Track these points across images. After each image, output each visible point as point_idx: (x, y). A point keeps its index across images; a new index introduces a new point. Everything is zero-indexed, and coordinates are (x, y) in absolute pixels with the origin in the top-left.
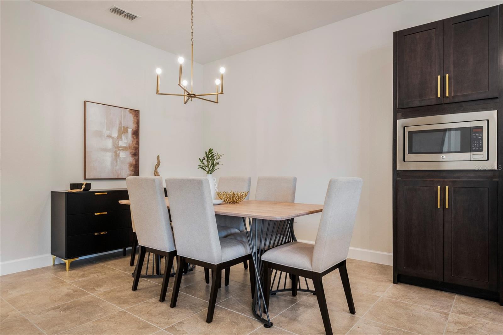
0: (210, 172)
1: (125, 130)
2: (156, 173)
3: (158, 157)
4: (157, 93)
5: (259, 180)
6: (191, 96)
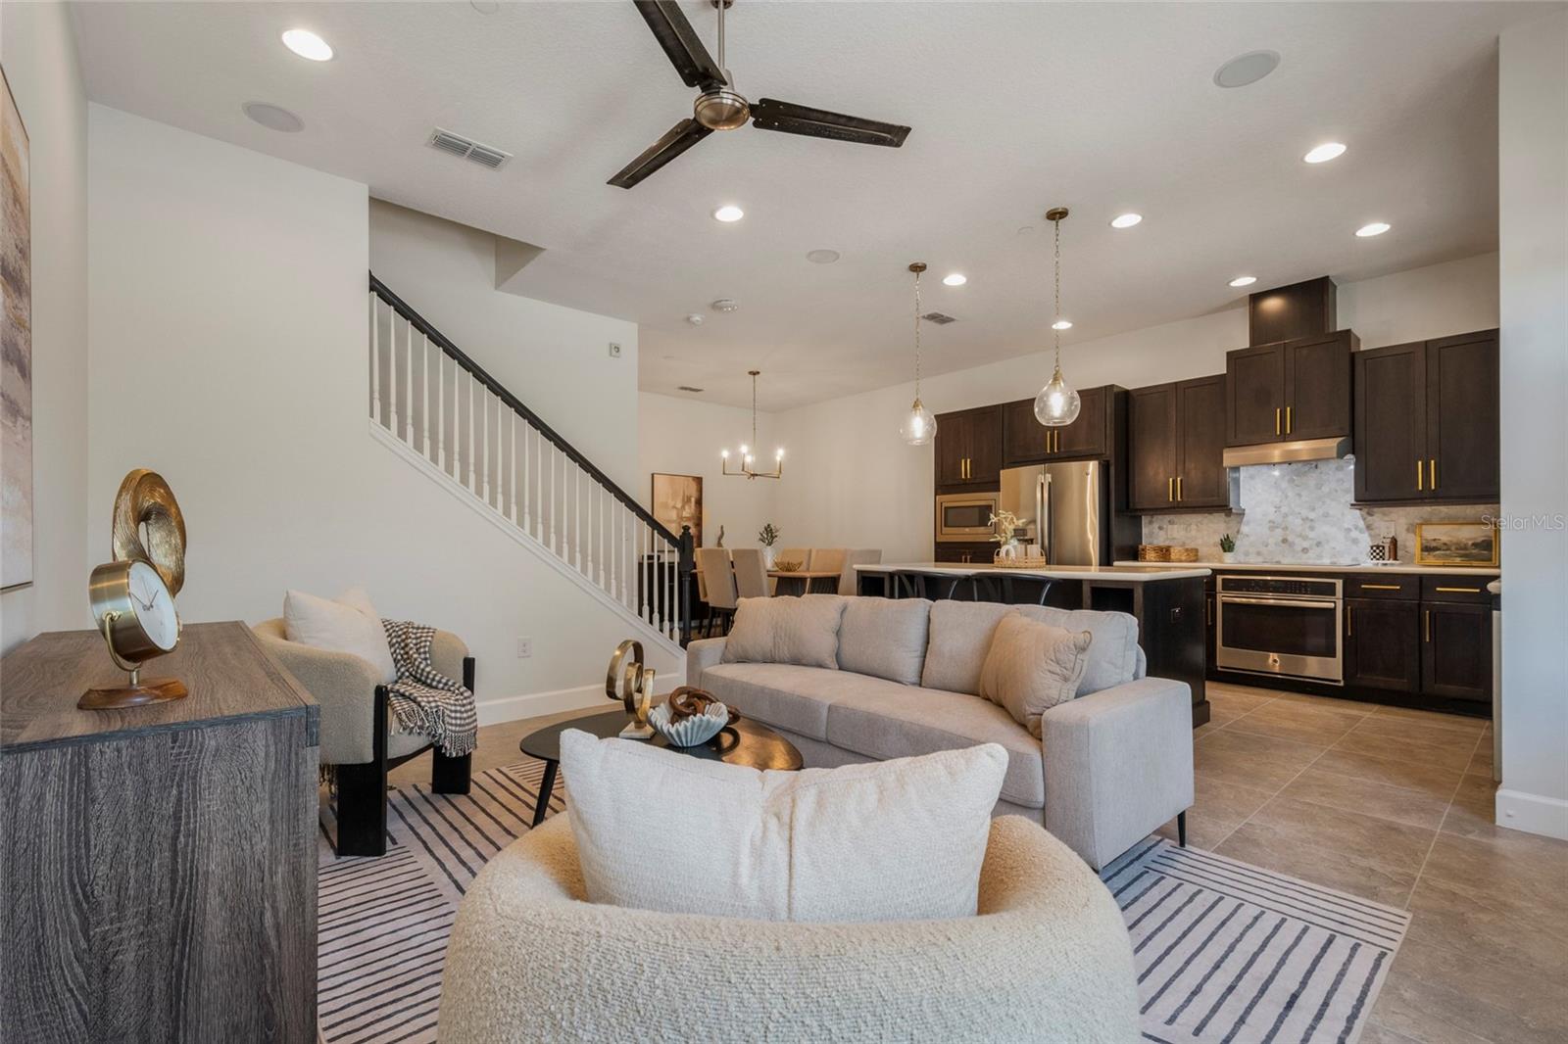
0: (770, 544)
1: (689, 500)
2: (719, 544)
3: (722, 527)
4: (724, 473)
5: (818, 551)
6: (754, 475)
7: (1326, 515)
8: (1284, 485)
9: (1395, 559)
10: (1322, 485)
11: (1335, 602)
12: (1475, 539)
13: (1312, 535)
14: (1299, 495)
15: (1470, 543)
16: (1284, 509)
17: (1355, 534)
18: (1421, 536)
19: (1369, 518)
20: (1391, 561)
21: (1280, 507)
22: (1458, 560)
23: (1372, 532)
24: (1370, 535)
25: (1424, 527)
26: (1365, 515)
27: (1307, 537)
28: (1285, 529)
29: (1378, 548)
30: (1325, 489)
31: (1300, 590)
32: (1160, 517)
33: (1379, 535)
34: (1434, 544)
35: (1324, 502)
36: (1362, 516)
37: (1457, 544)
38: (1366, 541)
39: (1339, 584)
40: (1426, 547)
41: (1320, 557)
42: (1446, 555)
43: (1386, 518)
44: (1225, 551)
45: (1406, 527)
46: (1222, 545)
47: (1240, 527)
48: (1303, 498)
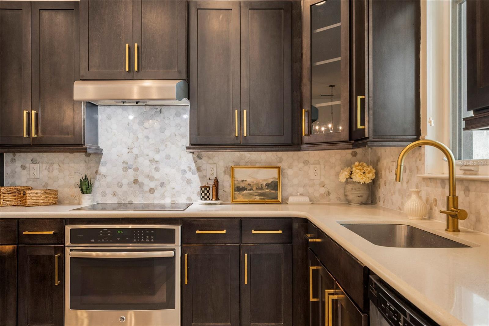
7: (168, 157)
8: (136, 126)
9: (217, 199)
10: (165, 129)
11: (174, 250)
12: (267, 180)
13: (157, 175)
14: (147, 137)
15: (265, 183)
16: (135, 151)
17: (189, 175)
18: (234, 179)
19: (199, 161)
20: (213, 202)
21: (131, 149)
22: (258, 198)
23: (200, 173)
24: (200, 177)
25: (236, 170)
26: (197, 159)
27: (153, 177)
28: (136, 170)
29: (206, 189)
30: (167, 133)
31: (145, 239)
32: (22, 154)
33: (206, 176)
34: (242, 185)
35: (166, 145)
36: (194, 158)
37: (257, 184)
38: (197, 183)
39: (178, 229)
40: (237, 187)
41: (163, 197)
42: (251, 194)
43: (211, 161)
44: (83, 193)
45: (223, 169)
46: (81, 186)
47: (98, 167)
48: (150, 140)
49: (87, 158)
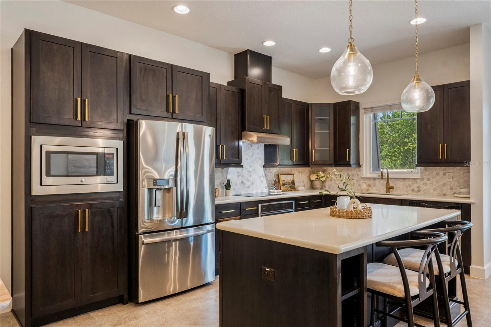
7: (255, 170)
10: (253, 155)
12: (291, 180)
13: (250, 179)
15: (290, 182)
17: (262, 178)
18: (281, 180)
19: (266, 172)
22: (289, 188)
23: (266, 177)
24: (266, 179)
25: (281, 176)
27: (249, 180)
28: (243, 176)
30: (254, 157)
33: (268, 179)
35: (254, 163)
37: (288, 182)
38: (265, 183)
40: (283, 184)
41: (253, 190)
43: (269, 171)
44: (227, 189)
47: (227, 175)
48: (248, 160)
49: (222, 170)
